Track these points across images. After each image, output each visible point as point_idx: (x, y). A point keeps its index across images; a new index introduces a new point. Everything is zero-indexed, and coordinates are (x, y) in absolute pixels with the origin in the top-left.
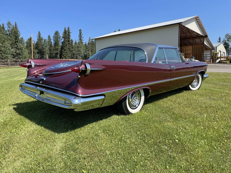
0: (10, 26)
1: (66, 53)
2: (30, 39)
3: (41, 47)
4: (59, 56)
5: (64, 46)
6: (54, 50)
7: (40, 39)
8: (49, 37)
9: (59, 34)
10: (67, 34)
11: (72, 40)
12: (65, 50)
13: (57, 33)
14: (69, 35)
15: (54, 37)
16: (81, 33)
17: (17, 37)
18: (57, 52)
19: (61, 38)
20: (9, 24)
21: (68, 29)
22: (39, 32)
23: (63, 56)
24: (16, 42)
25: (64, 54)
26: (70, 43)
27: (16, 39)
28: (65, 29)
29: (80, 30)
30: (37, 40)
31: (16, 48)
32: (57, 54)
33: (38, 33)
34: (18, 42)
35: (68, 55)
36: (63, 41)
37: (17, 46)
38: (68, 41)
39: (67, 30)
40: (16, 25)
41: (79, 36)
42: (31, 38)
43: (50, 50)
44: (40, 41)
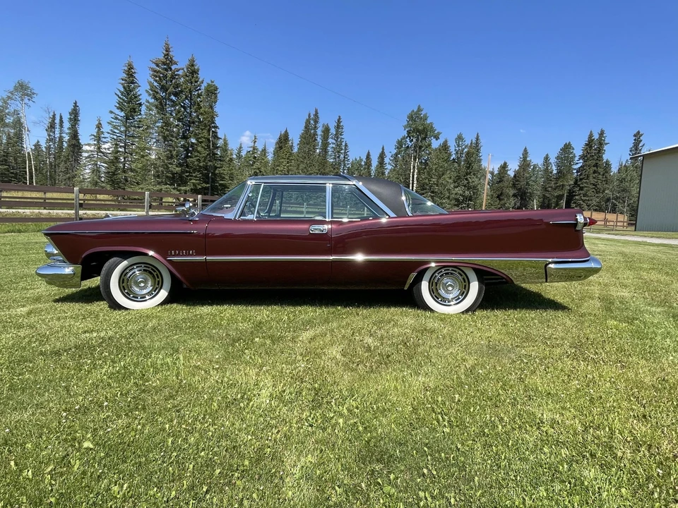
0: (460, 143)
2: (504, 167)
3: (523, 183)
4: (563, 203)
5: (581, 179)
6: (555, 189)
7: (525, 164)
8: (547, 158)
9: (573, 149)
10: (594, 148)
11: (608, 163)
12: (581, 189)
13: (567, 148)
14: (599, 151)
15: (557, 158)
16: (641, 141)
17: (470, 164)
18: (561, 193)
19: (577, 159)
20: (460, 138)
21: (602, 133)
22: (526, 148)
23: (575, 203)
24: (467, 174)
25: (577, 197)
26: (600, 170)
27: (468, 168)
28: (591, 135)
29: (638, 136)
30: (517, 168)
31: (465, 186)
32: (560, 197)
33: (522, 151)
34: (470, 173)
35: (589, 200)
36: (581, 166)
37: (468, 183)
38: (594, 166)
39: (596, 137)
40: (477, 139)
41: (631, 151)
42: (505, 164)
43: (546, 190)
44: (524, 170)
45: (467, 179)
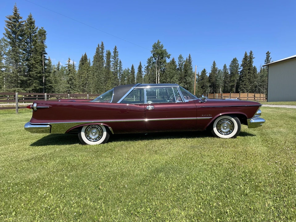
0: (181, 60)
1: (245, 85)
2: (204, 71)
4: (234, 89)
5: (242, 77)
6: (230, 82)
7: (214, 70)
8: (225, 66)
9: (238, 61)
10: (248, 60)
11: (255, 68)
12: (243, 81)
13: (235, 61)
14: (250, 62)
15: (230, 66)
16: (269, 56)
17: (187, 71)
18: (233, 84)
19: (240, 66)
20: (180, 57)
21: (251, 53)
22: (214, 62)
23: (240, 89)
24: (185, 76)
25: (241, 86)
26: (252, 72)
27: (186, 73)
28: (246, 54)
29: (268, 53)
30: (211, 72)
32: (232, 86)
34: (187, 75)
35: (246, 87)
36: (242, 70)
37: (186, 81)
38: (248, 70)
39: (248, 55)
40: (190, 57)
41: (265, 61)
42: (204, 70)
43: (225, 82)
44: (214, 73)
45: (185, 79)
